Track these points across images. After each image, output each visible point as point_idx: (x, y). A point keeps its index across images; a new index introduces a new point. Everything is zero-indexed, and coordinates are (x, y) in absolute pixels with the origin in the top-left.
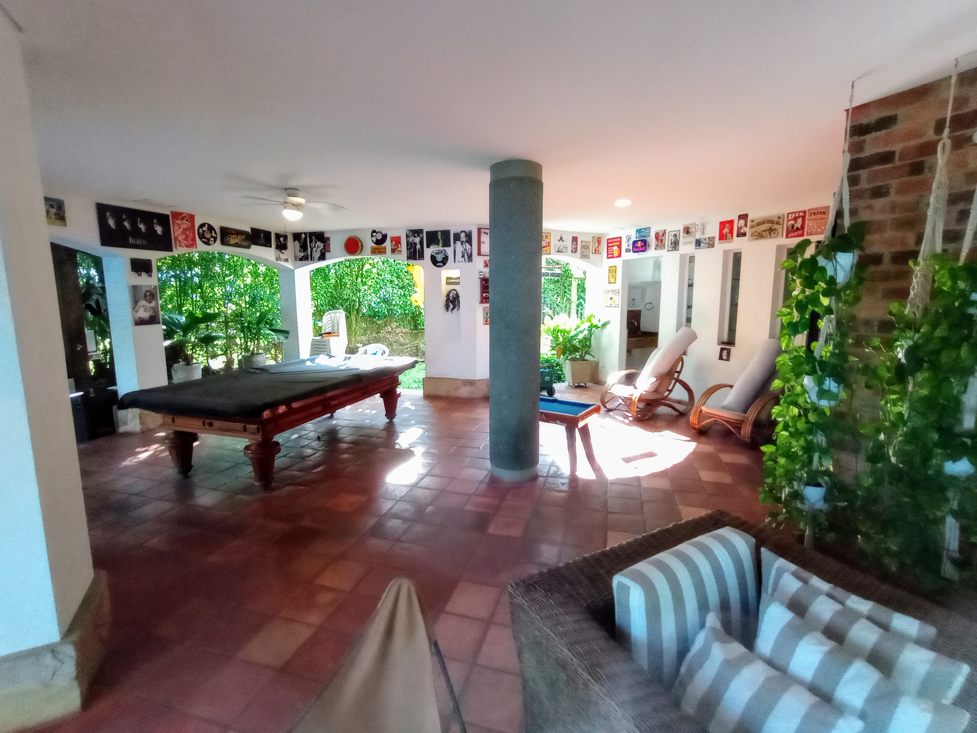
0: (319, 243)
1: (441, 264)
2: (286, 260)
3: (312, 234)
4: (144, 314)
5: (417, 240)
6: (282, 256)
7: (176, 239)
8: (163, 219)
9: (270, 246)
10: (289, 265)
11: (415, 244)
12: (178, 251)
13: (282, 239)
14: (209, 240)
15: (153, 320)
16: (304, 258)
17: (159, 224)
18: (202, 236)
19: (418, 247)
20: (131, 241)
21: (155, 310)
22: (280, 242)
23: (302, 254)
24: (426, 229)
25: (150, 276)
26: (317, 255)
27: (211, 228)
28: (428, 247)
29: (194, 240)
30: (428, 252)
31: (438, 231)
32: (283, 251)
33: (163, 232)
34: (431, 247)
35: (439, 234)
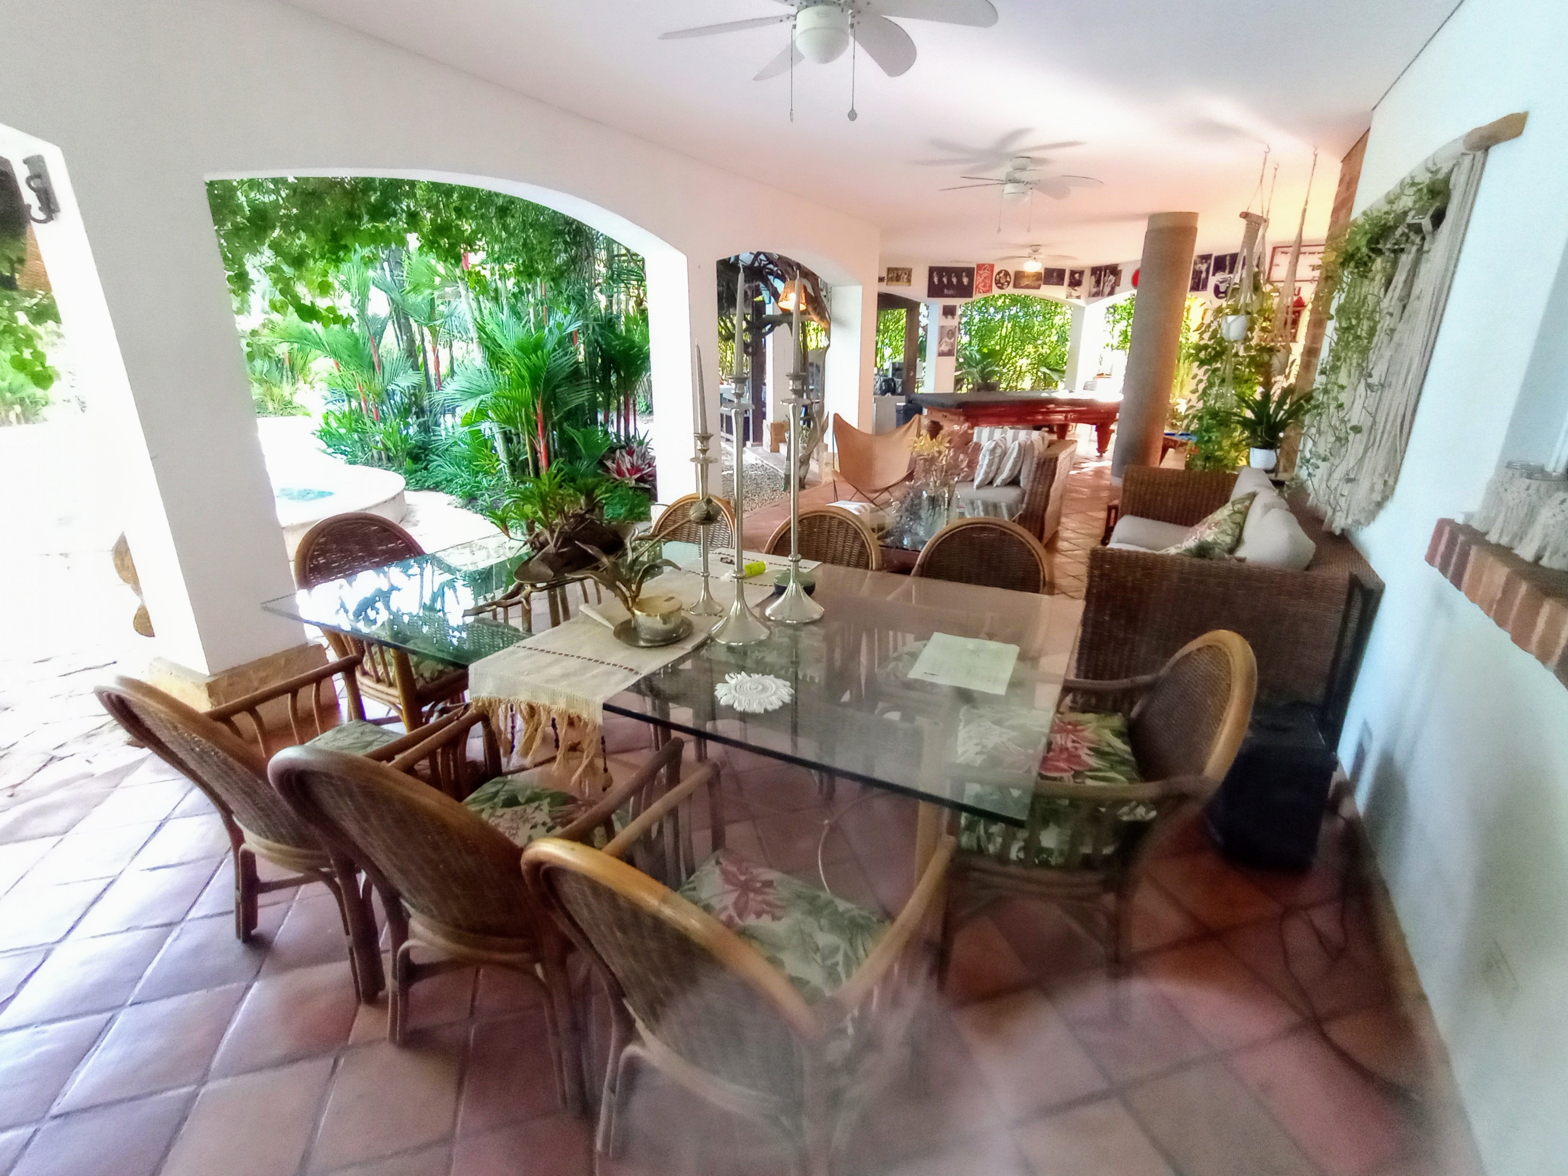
0: (1111, 277)
1: (1223, 295)
2: (1078, 297)
3: (1107, 268)
4: (945, 348)
5: (1204, 267)
6: (1075, 294)
7: (977, 287)
8: (970, 272)
9: (1062, 284)
10: (1081, 302)
11: (1201, 272)
12: (977, 297)
13: (1077, 276)
14: (1003, 284)
15: (950, 353)
16: (1097, 294)
17: (967, 276)
18: (998, 282)
19: (1204, 275)
20: (946, 291)
21: (952, 345)
22: (1074, 278)
23: (1095, 290)
24: (1215, 254)
25: (953, 318)
26: (1107, 290)
27: (1007, 274)
28: (1214, 275)
29: (991, 286)
30: (1213, 281)
31: (1225, 256)
32: (1076, 288)
33: (969, 282)
34: (1217, 274)
35: (1228, 258)
